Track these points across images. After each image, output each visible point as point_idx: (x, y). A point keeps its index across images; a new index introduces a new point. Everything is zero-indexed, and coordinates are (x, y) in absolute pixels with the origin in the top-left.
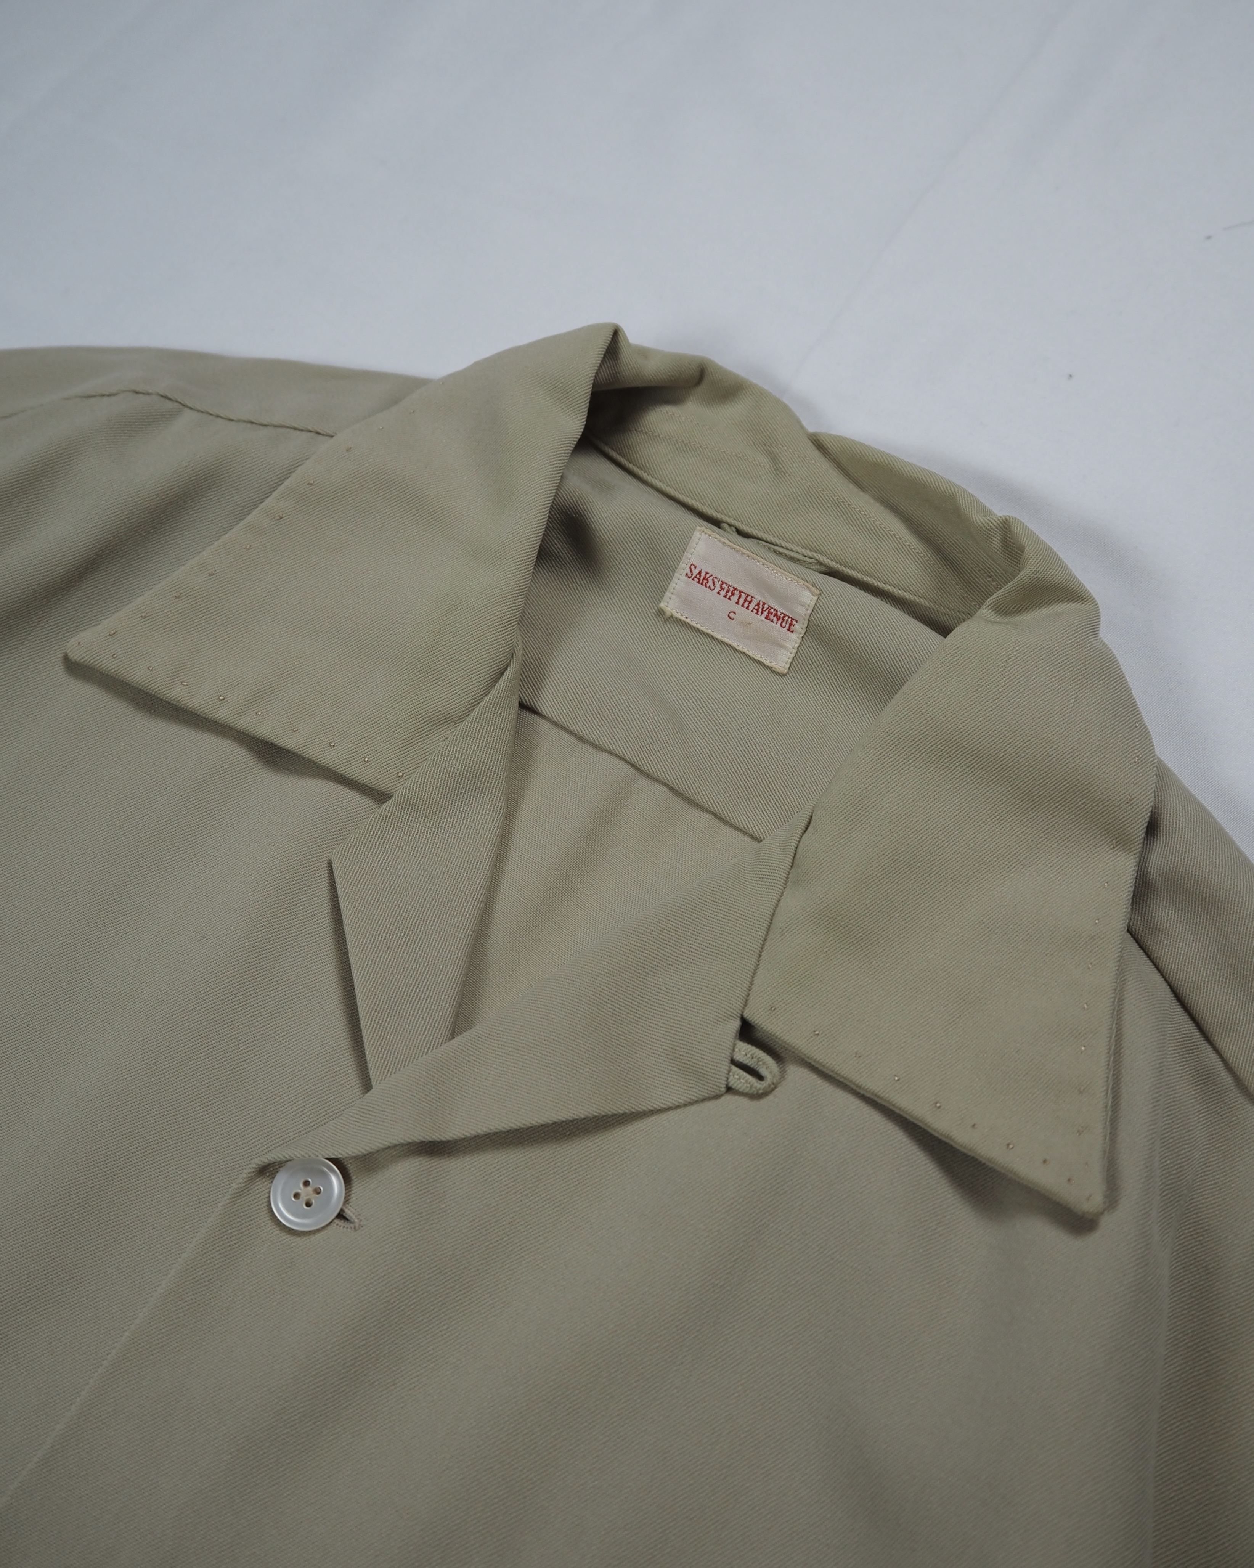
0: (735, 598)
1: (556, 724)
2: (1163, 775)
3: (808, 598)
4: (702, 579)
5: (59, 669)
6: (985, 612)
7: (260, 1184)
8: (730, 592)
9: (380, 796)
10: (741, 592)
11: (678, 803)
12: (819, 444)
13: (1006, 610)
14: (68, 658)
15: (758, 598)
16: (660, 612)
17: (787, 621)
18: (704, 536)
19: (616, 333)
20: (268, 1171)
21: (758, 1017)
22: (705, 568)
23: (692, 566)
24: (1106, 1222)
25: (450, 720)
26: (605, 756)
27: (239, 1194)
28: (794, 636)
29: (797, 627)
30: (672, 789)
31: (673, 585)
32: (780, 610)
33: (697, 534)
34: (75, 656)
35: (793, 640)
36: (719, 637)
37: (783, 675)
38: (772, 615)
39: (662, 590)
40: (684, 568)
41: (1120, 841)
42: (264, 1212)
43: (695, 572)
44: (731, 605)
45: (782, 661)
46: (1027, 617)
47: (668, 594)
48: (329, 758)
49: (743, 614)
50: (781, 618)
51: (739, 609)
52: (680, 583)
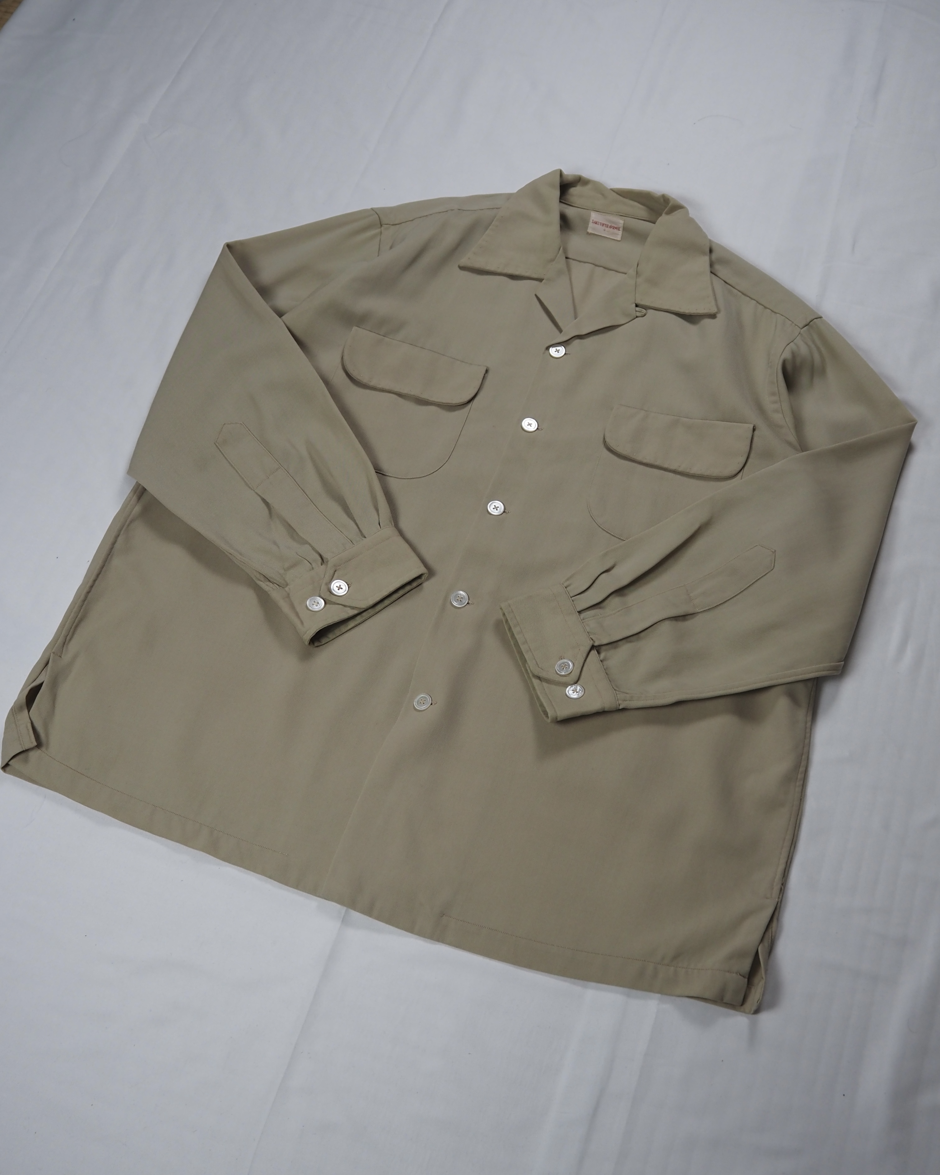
0: (604, 226)
1: (574, 260)
2: (710, 240)
3: (622, 222)
4: (596, 223)
5: (458, 269)
6: (663, 215)
7: (547, 352)
8: (603, 225)
9: (540, 280)
10: (605, 224)
11: (606, 271)
12: (612, 190)
13: (668, 213)
14: (460, 267)
15: (610, 225)
16: (588, 233)
17: (618, 229)
18: (594, 213)
19: (561, 171)
20: (548, 348)
21: (639, 302)
22: (596, 220)
23: (593, 220)
24: (718, 315)
25: (552, 260)
26: (587, 264)
27: (544, 353)
28: (620, 231)
29: (620, 229)
30: (605, 268)
31: (589, 225)
32: (616, 226)
33: (592, 213)
34: (462, 265)
35: (620, 233)
36: (603, 235)
37: (619, 241)
38: (614, 228)
39: (587, 228)
40: (591, 221)
41: (704, 253)
42: (550, 356)
43: (594, 221)
44: (604, 227)
45: (619, 238)
46: (673, 214)
47: (589, 228)
48: (527, 274)
49: (607, 229)
50: (616, 228)
51: (606, 228)
52: (591, 225)
